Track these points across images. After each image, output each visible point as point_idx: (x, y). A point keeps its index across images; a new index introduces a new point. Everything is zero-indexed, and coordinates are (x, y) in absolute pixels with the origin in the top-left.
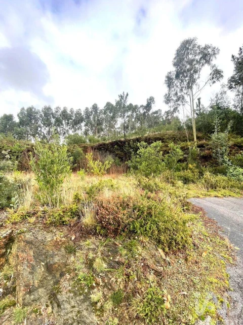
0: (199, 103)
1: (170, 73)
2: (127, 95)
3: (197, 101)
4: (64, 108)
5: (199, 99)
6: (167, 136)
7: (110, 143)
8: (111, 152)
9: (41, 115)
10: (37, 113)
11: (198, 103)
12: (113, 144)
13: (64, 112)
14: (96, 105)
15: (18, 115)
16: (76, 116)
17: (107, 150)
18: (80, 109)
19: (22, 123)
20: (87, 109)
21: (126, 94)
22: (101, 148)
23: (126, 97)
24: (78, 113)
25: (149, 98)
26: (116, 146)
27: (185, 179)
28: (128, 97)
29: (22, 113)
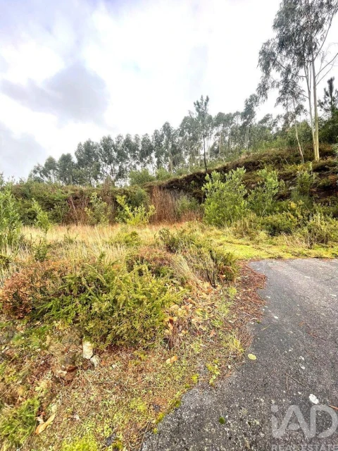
0: (331, 88)
1: (268, 43)
2: (208, 99)
3: (327, 86)
4: (127, 135)
5: (330, 82)
6: (266, 158)
7: (185, 178)
8: (186, 191)
9: (100, 149)
10: (95, 148)
11: (328, 89)
12: (188, 179)
13: (128, 141)
14: (167, 123)
15: (76, 154)
16: (143, 145)
17: (180, 189)
18: (147, 134)
19: (81, 163)
20: (156, 132)
21: (205, 98)
22: (172, 187)
23: (206, 104)
24: (145, 141)
25: (249, 97)
26: (193, 182)
27: (275, 228)
28: (209, 103)
29: (79, 150)
